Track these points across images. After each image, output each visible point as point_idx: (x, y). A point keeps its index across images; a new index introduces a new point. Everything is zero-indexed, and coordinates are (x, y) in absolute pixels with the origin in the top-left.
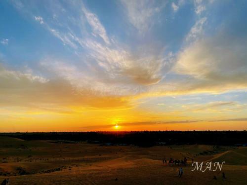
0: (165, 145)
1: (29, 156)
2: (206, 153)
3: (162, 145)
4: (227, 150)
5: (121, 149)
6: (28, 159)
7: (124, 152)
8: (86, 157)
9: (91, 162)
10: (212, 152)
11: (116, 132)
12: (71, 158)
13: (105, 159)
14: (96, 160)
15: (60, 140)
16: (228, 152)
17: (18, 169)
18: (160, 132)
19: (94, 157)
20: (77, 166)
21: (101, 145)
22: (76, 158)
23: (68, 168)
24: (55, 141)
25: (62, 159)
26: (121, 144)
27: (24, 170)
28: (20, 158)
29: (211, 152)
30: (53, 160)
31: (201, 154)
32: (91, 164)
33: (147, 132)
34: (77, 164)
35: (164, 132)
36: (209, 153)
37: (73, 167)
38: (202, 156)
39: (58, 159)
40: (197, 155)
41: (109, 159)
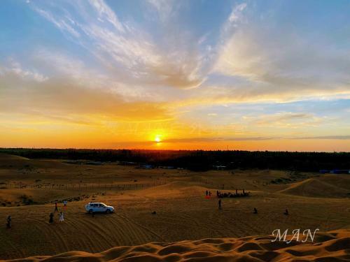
0: (225, 169)
1: (37, 181)
2: (280, 181)
3: (220, 169)
4: (308, 178)
5: (164, 173)
6: (35, 184)
7: (168, 177)
8: (116, 183)
9: (123, 189)
10: (288, 181)
11: (159, 151)
12: (95, 185)
13: (143, 186)
14: (130, 188)
15: (81, 160)
16: (309, 180)
17: (22, 197)
18: (219, 152)
19: (128, 183)
20: (103, 194)
21: (137, 168)
22: (102, 185)
23: (91, 198)
24: (72, 161)
25: (82, 185)
26: (165, 167)
27: (30, 198)
28: (24, 182)
29: (286, 179)
30: (70, 186)
31: (273, 182)
32: (123, 192)
33: (201, 152)
34: (104, 192)
35: (224, 151)
36: (284, 181)
37: (98, 196)
38: (275, 185)
39: (77, 185)
40: (267, 184)
41: (148, 186)
